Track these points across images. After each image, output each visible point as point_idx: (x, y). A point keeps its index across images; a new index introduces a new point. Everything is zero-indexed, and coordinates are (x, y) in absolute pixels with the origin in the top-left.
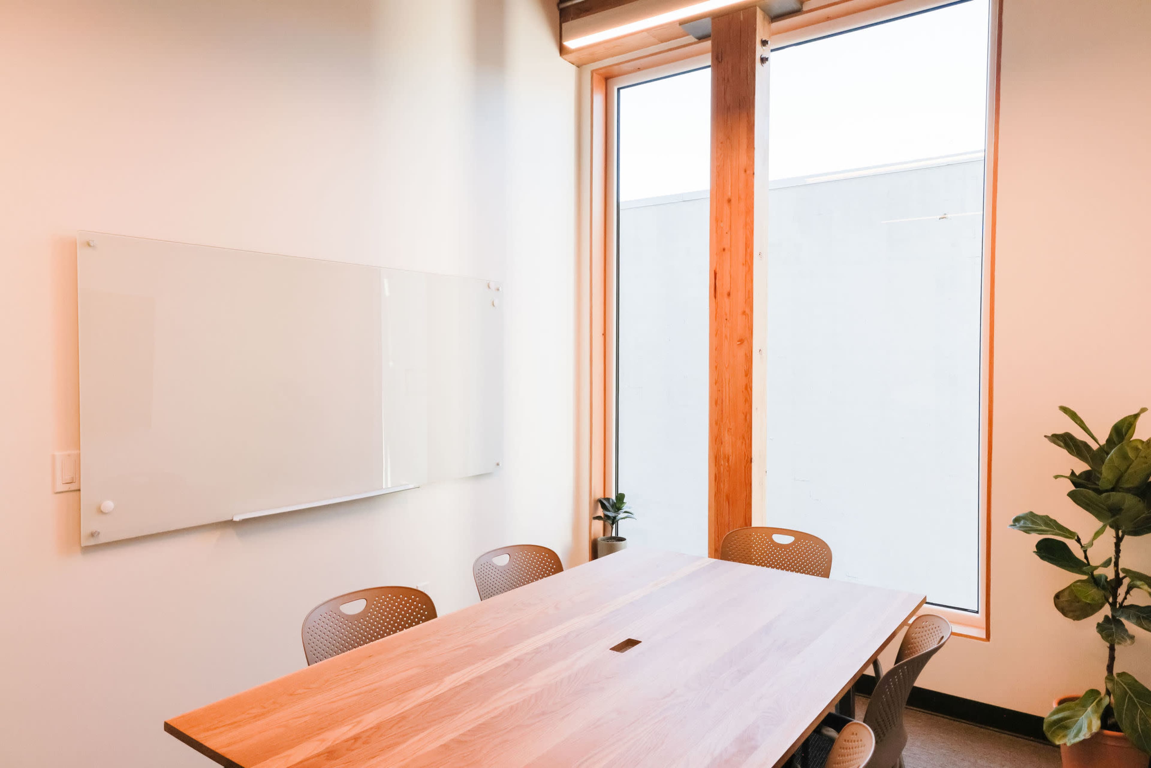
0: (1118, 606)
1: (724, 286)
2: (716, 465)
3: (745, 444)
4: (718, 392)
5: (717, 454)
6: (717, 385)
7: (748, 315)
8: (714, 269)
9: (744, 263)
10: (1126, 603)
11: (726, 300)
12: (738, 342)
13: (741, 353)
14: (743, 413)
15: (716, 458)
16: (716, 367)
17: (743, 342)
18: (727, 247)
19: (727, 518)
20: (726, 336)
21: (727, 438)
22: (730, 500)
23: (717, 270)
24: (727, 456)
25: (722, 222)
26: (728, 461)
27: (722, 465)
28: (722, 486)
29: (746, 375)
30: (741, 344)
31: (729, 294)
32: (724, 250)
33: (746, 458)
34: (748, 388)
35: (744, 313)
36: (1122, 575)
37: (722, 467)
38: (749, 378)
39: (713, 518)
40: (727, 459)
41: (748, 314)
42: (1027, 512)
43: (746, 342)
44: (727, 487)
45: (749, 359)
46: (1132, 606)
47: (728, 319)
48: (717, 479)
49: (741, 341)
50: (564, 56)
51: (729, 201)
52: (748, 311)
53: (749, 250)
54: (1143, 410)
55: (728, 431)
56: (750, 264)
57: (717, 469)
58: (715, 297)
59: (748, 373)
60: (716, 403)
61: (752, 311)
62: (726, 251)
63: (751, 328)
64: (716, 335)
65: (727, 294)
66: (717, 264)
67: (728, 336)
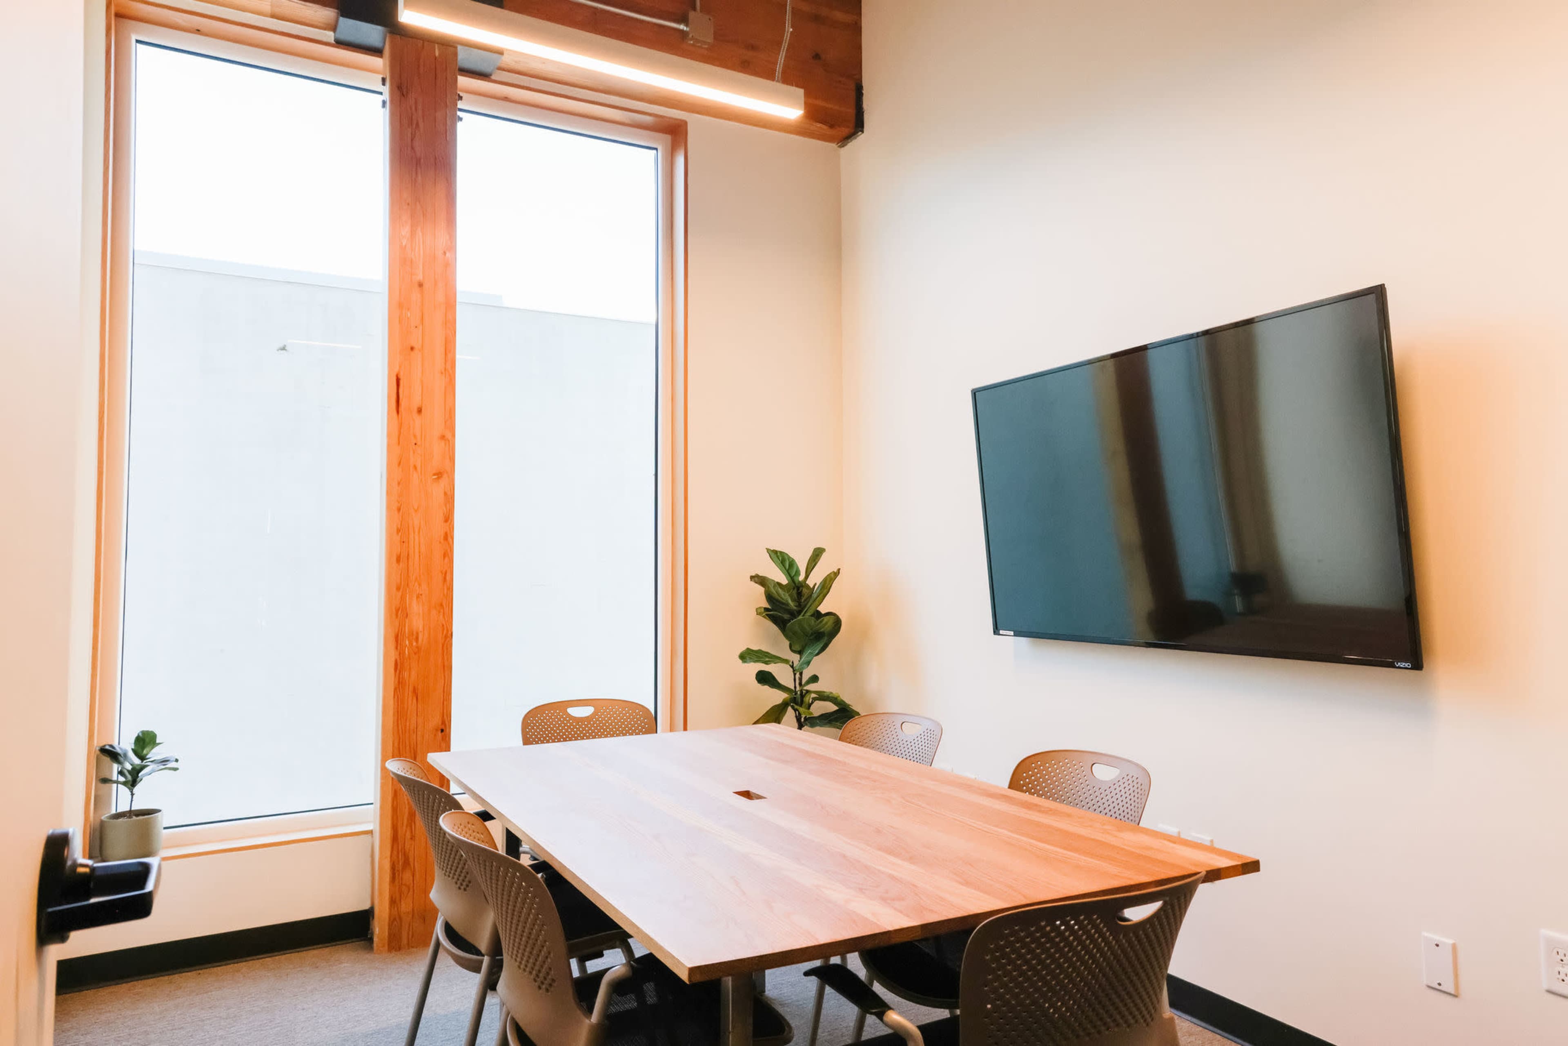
1: (413, 397)
2: (397, 648)
3: (444, 613)
4: (402, 543)
5: (399, 630)
6: (400, 534)
7: (449, 441)
8: (396, 370)
9: (443, 371)
12: (434, 475)
13: (437, 491)
14: (441, 572)
15: (397, 638)
16: (399, 510)
17: (441, 477)
18: (417, 346)
19: (414, 721)
20: (415, 468)
21: (416, 608)
22: (419, 695)
23: (401, 376)
24: (415, 633)
25: (408, 309)
26: (417, 639)
27: (407, 645)
28: (406, 674)
29: (446, 521)
30: (438, 478)
31: (420, 411)
32: (412, 349)
33: (445, 631)
34: (448, 537)
35: (443, 437)
37: (406, 649)
38: (450, 524)
39: (390, 724)
40: (414, 637)
41: (447, 438)
42: (744, 649)
43: (445, 476)
44: (414, 673)
45: (449, 498)
47: (419, 443)
48: (399, 667)
49: (439, 475)
51: (421, 285)
52: (448, 435)
53: (449, 356)
55: (418, 597)
56: (451, 372)
57: (398, 653)
58: (398, 412)
59: (448, 518)
60: (398, 560)
61: (454, 436)
62: (416, 351)
63: (452, 460)
64: (399, 464)
65: (416, 410)
66: (400, 367)
67: (418, 468)
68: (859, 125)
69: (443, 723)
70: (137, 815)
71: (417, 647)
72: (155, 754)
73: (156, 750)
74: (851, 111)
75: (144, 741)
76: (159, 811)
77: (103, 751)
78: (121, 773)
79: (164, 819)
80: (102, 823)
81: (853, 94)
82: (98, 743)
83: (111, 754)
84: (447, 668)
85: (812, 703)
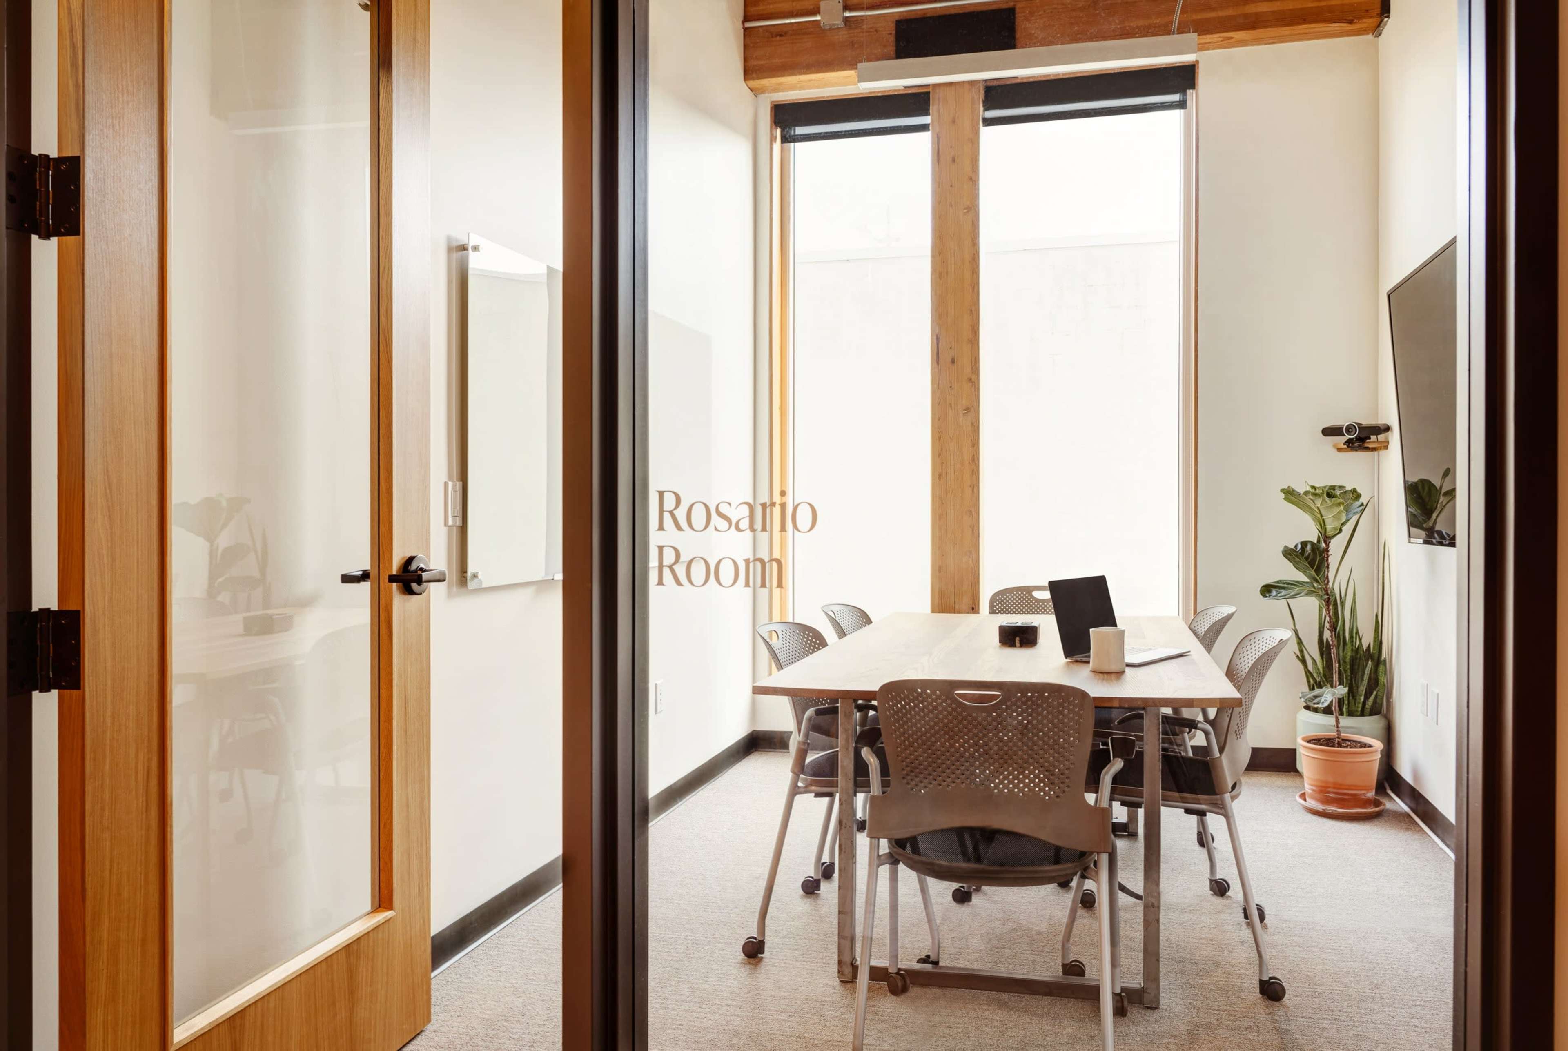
1: (948, 352)
4: (942, 464)
6: (940, 457)
11: (951, 366)
12: (964, 410)
13: (967, 423)
14: (971, 486)
16: (940, 438)
20: (951, 406)
23: (940, 337)
29: (973, 446)
30: (968, 412)
31: (953, 361)
32: (947, 314)
34: (975, 459)
41: (974, 382)
43: (972, 412)
45: (975, 428)
47: (952, 387)
49: (968, 410)
50: (747, 83)
52: (974, 378)
55: (953, 505)
58: (938, 364)
59: (975, 443)
64: (940, 403)
65: (950, 360)
66: (939, 329)
67: (953, 405)
68: (1384, 9)
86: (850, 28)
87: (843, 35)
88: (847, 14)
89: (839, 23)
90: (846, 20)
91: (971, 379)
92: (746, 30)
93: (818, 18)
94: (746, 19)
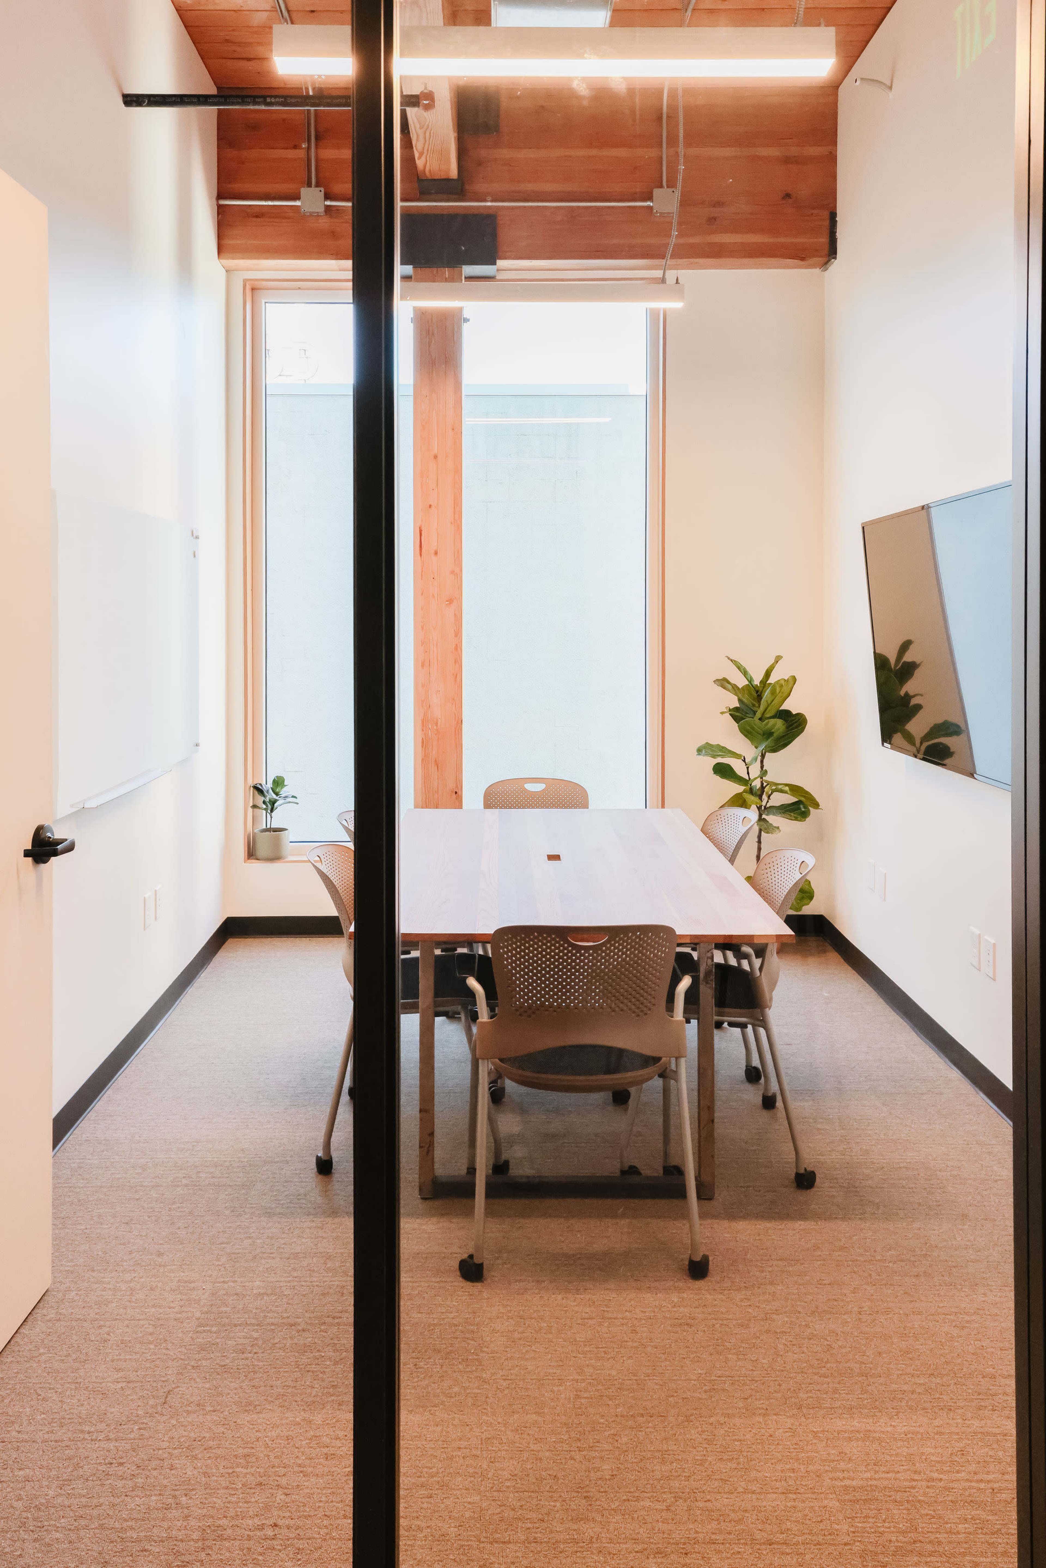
0: (763, 808)
1: (431, 543)
2: (422, 731)
3: (456, 705)
4: (425, 653)
5: (424, 718)
6: (424, 646)
8: (419, 523)
9: (453, 522)
10: (768, 806)
11: (434, 558)
12: (447, 601)
13: (449, 613)
14: (454, 674)
15: (422, 723)
16: (422, 628)
17: (452, 602)
18: (434, 504)
19: (436, 782)
20: (433, 596)
21: (436, 701)
22: (439, 765)
23: (423, 528)
24: (435, 719)
25: (427, 476)
26: (437, 723)
27: (430, 729)
28: (430, 751)
29: (456, 636)
30: (450, 603)
31: (436, 553)
32: (430, 506)
33: (457, 718)
34: (458, 648)
35: (453, 572)
36: (765, 784)
37: (430, 732)
38: (459, 638)
39: (419, 786)
40: (435, 722)
41: (457, 574)
42: (704, 743)
43: (455, 601)
44: (435, 749)
45: (458, 618)
46: (770, 807)
47: (435, 578)
48: (424, 745)
49: (450, 601)
50: (221, 261)
51: (436, 457)
52: (457, 571)
53: (457, 510)
54: (778, 659)
55: (437, 693)
56: (458, 522)
57: (423, 735)
58: (421, 555)
59: (458, 633)
60: (423, 666)
61: (461, 571)
62: (433, 508)
63: (460, 588)
64: (422, 594)
65: (433, 552)
66: (422, 521)
67: (436, 596)
68: (832, 251)
69: (457, 787)
70: (274, 831)
71: (437, 730)
72: (284, 792)
73: (285, 789)
74: (824, 240)
75: (278, 782)
76: (286, 830)
77: (255, 788)
78: (264, 802)
79: (290, 836)
80: (254, 835)
81: (827, 223)
82: (251, 783)
83: (258, 790)
84: (459, 746)
85: (772, 793)
86: (331, 217)
87: (324, 223)
88: (328, 203)
89: (321, 210)
90: (328, 209)
91: (454, 571)
92: (220, 207)
93: (298, 203)
94: (220, 196)
